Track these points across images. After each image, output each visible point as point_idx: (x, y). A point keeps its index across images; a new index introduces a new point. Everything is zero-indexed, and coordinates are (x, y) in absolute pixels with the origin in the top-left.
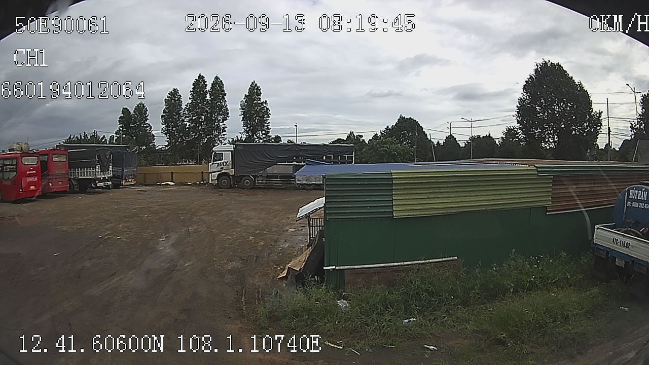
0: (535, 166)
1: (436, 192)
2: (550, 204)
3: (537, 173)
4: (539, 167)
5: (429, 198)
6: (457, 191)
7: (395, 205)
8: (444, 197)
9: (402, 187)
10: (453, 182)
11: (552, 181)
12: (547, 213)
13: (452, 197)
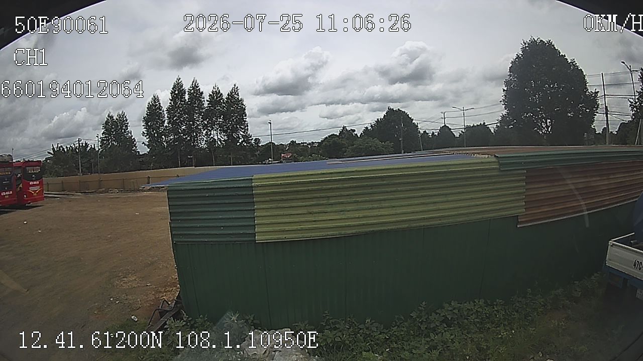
0: (495, 156)
1: (323, 205)
2: (523, 213)
3: (498, 166)
4: (500, 157)
5: (311, 213)
6: (358, 202)
7: (257, 224)
8: (335, 212)
9: (268, 199)
10: (350, 187)
11: (525, 177)
12: (518, 226)
13: (348, 211)
